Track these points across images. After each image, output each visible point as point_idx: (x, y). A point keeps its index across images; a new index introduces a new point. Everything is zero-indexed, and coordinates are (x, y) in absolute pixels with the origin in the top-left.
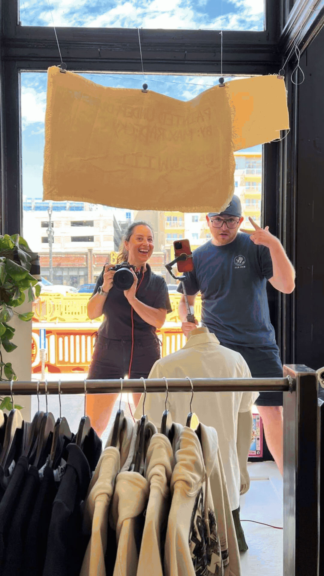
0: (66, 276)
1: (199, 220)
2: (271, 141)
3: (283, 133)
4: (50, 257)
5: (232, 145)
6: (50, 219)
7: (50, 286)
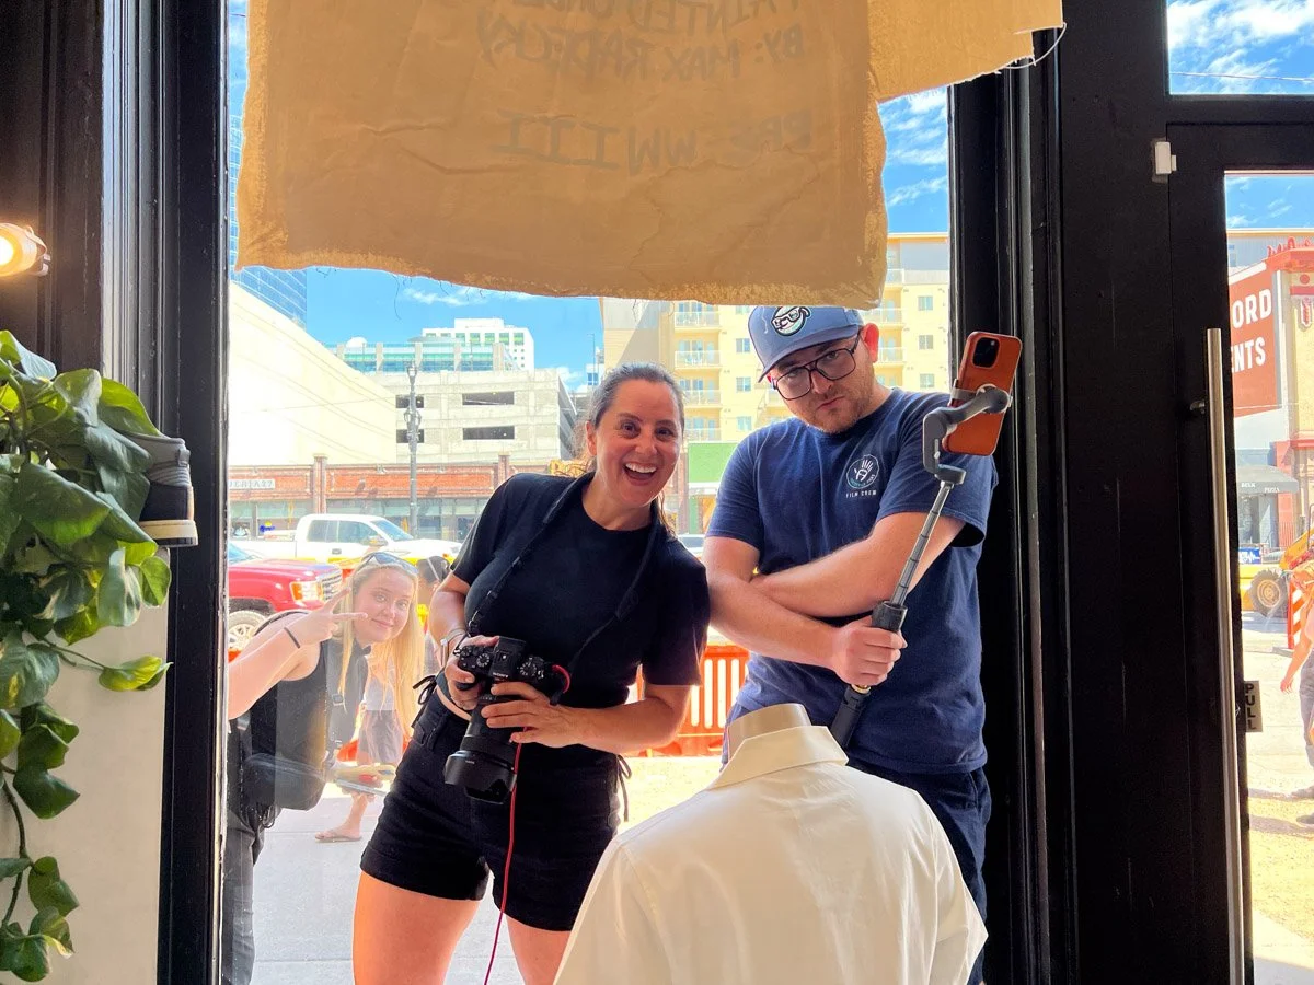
0: (448, 518)
1: (752, 388)
2: (1001, 68)
3: (1042, 39)
4: (411, 475)
5: (873, 82)
6: (412, 388)
7: (406, 542)
